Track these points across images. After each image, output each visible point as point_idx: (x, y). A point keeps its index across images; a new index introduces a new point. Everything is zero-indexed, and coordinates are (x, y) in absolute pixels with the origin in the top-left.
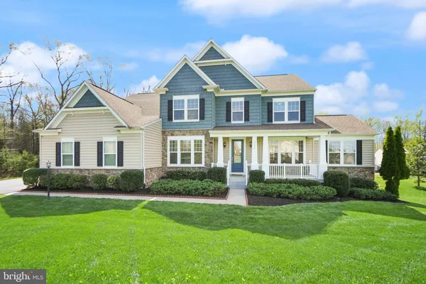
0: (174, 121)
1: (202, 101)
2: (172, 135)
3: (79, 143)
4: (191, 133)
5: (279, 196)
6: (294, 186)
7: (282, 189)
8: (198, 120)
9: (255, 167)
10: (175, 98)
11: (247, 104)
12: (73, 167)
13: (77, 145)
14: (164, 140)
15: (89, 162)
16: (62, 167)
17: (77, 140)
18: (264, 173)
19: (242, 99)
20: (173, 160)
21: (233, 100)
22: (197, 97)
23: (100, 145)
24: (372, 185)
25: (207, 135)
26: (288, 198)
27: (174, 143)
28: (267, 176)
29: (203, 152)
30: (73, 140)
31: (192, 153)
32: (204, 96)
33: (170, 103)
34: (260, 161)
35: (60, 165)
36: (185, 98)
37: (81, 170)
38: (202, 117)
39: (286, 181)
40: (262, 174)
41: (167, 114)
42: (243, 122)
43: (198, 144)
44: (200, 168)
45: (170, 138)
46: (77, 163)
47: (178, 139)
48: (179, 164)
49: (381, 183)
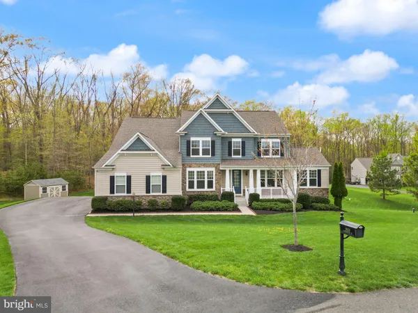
0: (192, 156)
1: (213, 142)
2: (190, 167)
3: (130, 176)
4: (205, 165)
5: (271, 210)
6: (278, 203)
7: (272, 205)
8: (210, 156)
9: (252, 191)
10: (192, 139)
11: (243, 143)
12: (125, 194)
13: (129, 178)
14: (184, 171)
15: (138, 190)
16: (116, 194)
17: (129, 174)
18: (259, 195)
19: (240, 140)
20: (191, 186)
21: (233, 140)
22: (209, 139)
23: (148, 178)
24: (326, 201)
25: (217, 167)
26: (276, 210)
27: (191, 173)
28: (261, 198)
29: (214, 180)
30: (125, 175)
31: (206, 180)
32: (214, 139)
33: (188, 142)
34: (255, 186)
35: (113, 193)
36: (201, 139)
37: (133, 197)
38: (213, 154)
39: (273, 200)
40: (258, 195)
41: (186, 151)
42: (240, 156)
43: (210, 174)
44: (212, 192)
45: (188, 169)
46: (129, 191)
47: (196, 170)
48: (195, 189)
49: (332, 199)
